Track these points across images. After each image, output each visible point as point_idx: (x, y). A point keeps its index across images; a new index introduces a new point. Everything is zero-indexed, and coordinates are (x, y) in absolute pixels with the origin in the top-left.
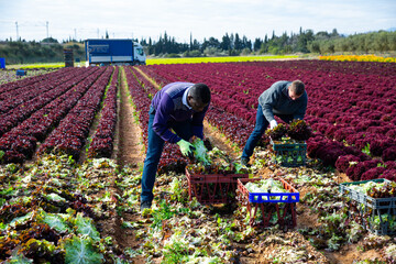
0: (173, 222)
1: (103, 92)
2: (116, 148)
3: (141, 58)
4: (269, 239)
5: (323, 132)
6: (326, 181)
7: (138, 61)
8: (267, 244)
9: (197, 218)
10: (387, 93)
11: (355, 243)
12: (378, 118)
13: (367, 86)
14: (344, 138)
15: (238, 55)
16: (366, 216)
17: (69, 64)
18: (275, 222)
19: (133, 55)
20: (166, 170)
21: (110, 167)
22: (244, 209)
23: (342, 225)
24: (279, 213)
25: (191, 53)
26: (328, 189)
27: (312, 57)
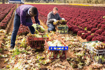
0: (19, 56)
1: (10, 10)
2: (8, 26)
3: (23, 2)
4: (56, 65)
5: (72, 23)
6: (75, 40)
7: (22, 3)
8: (55, 67)
9: (29, 54)
10: (87, 13)
11: (88, 66)
12: (87, 19)
13: (82, 11)
14: (78, 25)
15: (48, 3)
16: (93, 56)
17: (4, 3)
18: (58, 58)
19: (21, 1)
20: (21, 35)
21: (4, 33)
22: (47, 52)
23: (83, 58)
24: (60, 54)
25: (36, 2)
26: (76, 43)
27: (67, 4)
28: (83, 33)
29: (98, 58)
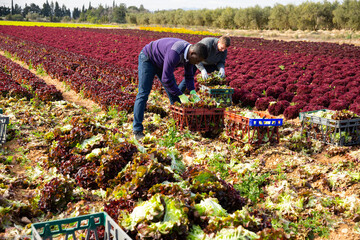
4: (268, 152)
8: (268, 155)
11: (320, 153)
15: (59, 21)
16: (327, 134)
18: (267, 140)
23: (304, 142)
24: (268, 133)
25: (13, 17)
28: (272, 103)
29: (338, 135)
